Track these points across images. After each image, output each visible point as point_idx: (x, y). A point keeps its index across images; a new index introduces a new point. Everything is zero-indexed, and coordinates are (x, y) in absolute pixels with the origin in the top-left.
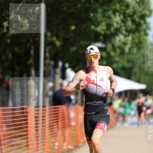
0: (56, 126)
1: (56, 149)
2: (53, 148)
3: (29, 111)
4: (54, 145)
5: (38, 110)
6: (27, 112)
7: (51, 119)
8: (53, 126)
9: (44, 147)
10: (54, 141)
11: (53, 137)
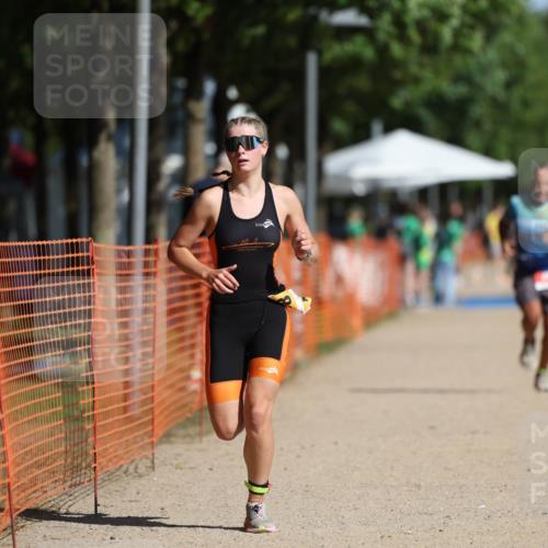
0: (192, 312)
1: (195, 392)
2: (183, 389)
3: (96, 258)
4: (188, 378)
5: (129, 254)
6: (90, 261)
7: (174, 285)
8: (183, 309)
10: (187, 363)
11: (182, 350)
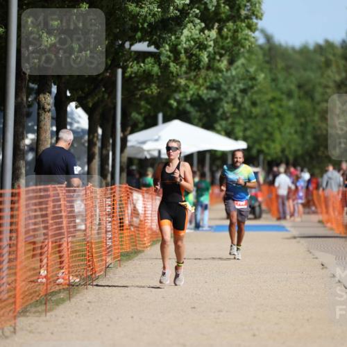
9: (13, 278)
10: (38, 265)
